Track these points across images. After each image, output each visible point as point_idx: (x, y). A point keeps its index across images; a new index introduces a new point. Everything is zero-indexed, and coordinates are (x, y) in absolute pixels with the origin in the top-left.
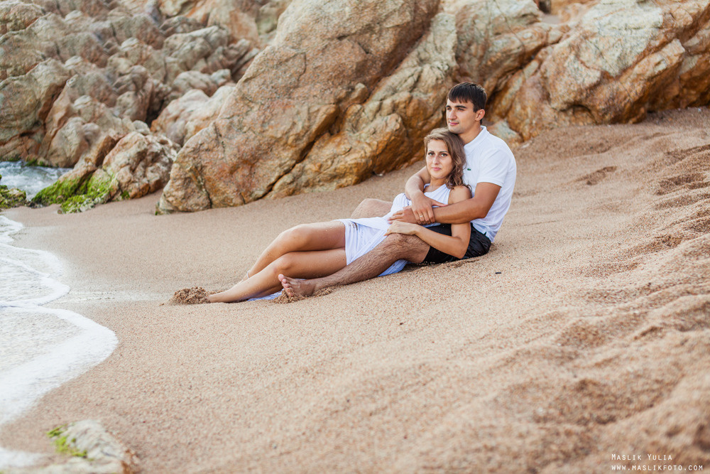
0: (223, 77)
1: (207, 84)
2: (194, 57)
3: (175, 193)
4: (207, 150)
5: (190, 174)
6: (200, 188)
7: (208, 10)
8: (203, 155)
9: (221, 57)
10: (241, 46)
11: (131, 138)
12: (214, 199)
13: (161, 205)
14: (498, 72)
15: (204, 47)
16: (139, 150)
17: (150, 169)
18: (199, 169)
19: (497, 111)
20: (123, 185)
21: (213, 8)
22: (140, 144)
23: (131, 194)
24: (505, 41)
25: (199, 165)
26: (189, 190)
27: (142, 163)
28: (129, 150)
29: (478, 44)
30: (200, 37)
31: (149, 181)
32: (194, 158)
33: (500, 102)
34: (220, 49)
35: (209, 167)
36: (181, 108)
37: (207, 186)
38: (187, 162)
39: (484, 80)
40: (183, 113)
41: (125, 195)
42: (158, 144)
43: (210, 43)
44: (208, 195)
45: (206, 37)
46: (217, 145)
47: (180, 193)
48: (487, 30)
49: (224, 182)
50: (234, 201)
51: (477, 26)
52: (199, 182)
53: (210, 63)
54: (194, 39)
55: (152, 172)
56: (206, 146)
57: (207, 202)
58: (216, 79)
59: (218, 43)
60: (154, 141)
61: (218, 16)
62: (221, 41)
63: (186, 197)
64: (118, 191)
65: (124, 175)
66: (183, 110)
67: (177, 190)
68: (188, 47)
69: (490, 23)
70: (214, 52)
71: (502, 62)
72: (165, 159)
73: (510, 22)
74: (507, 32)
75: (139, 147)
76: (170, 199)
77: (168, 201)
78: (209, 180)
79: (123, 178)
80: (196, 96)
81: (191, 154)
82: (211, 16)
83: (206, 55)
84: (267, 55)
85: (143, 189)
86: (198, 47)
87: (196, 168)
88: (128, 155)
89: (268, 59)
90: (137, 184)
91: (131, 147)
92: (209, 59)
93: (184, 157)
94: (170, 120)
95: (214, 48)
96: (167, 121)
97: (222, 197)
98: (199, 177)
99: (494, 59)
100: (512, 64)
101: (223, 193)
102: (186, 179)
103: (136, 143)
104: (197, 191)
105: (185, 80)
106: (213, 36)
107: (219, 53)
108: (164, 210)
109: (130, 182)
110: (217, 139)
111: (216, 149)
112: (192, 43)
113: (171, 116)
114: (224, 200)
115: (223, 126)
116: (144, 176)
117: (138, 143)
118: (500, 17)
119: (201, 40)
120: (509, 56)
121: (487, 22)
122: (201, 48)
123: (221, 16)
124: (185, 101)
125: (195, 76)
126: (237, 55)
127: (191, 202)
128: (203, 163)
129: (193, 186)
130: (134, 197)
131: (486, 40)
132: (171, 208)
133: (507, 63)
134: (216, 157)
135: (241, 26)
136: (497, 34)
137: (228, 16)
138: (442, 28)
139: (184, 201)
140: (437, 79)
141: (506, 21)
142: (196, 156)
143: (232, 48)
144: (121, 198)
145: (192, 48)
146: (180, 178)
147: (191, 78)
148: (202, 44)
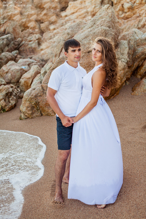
0: (16, 53)
1: (11, 56)
2: (4, 46)
3: (28, 112)
4: (40, 96)
5: (34, 105)
6: (38, 110)
7: (5, 28)
8: (39, 98)
9: (13, 45)
10: (19, 40)
11: (2, 88)
12: (43, 114)
13: (22, 117)
14: (139, 60)
15: (7, 42)
16: (6, 92)
17: (11, 99)
18: (37, 103)
19: (139, 74)
20: (3, 107)
21: (7, 27)
22: (6, 90)
23: (6, 110)
24: (142, 48)
25: (37, 102)
26: (34, 111)
27: (7, 97)
28: (2, 93)
29: (131, 50)
30: (5, 38)
31: (12, 104)
32: (35, 99)
33: (140, 70)
34: (12, 42)
35: (41, 102)
36: (8, 69)
37: (40, 109)
38: (33, 101)
39: (134, 63)
40: (9, 71)
41: (4, 110)
42: (11, 88)
43: (9, 40)
44: (41, 112)
45: (7, 38)
46: (44, 94)
47: (30, 112)
48: (134, 45)
49: (47, 107)
50: (51, 114)
51: (131, 43)
52: (37, 108)
53: (9, 48)
54: (3, 39)
55: (11, 100)
56: (39, 95)
57: (41, 115)
58: (14, 54)
59: (11, 40)
60: (9, 87)
61: (9, 30)
62: (12, 39)
63: (32, 114)
64: (1, 109)
65: (3, 103)
66: (9, 70)
67: (29, 111)
68: (2, 42)
69: (135, 42)
70: (10, 43)
71: (141, 56)
72: (14, 94)
73: (142, 41)
74: (142, 45)
75: (6, 91)
76: (26, 114)
77: (25, 115)
78: (41, 107)
79: (3, 104)
80: (12, 63)
81: (34, 98)
82: (7, 30)
83: (8, 45)
84: (61, 59)
85: (10, 107)
86: (5, 42)
87: (36, 103)
88: (2, 95)
89: (61, 61)
90: (8, 106)
91: (3, 91)
92: (9, 46)
93: (31, 99)
94: (5, 73)
95: (10, 42)
96: (3, 74)
97: (47, 113)
98: (37, 106)
99: (138, 55)
100: (144, 57)
101: (47, 112)
102: (32, 107)
103: (4, 89)
104: (36, 111)
105: (4, 55)
106: (10, 38)
107: (12, 44)
108: (24, 118)
109: (5, 106)
110: (43, 92)
111: (43, 95)
112: (3, 41)
113: (5, 72)
114: (47, 114)
115: (45, 86)
116: (10, 102)
117: (5, 90)
118: (139, 40)
119: (6, 40)
120: (143, 54)
121: (134, 41)
122: (6, 43)
123: (10, 30)
124: (9, 66)
125: (7, 54)
126: (18, 44)
127: (34, 115)
128: (39, 101)
129: (35, 109)
130: (8, 111)
131: (134, 48)
132: (26, 118)
133: (142, 57)
134: (43, 98)
135: (16, 33)
136: (138, 46)
137: (12, 30)
138: (123, 46)
139: (32, 115)
140: (124, 66)
141: (141, 41)
142: (36, 98)
143: (15, 41)
144: (2, 112)
145: (3, 42)
146: (30, 107)
147: (6, 55)
148: (6, 41)
